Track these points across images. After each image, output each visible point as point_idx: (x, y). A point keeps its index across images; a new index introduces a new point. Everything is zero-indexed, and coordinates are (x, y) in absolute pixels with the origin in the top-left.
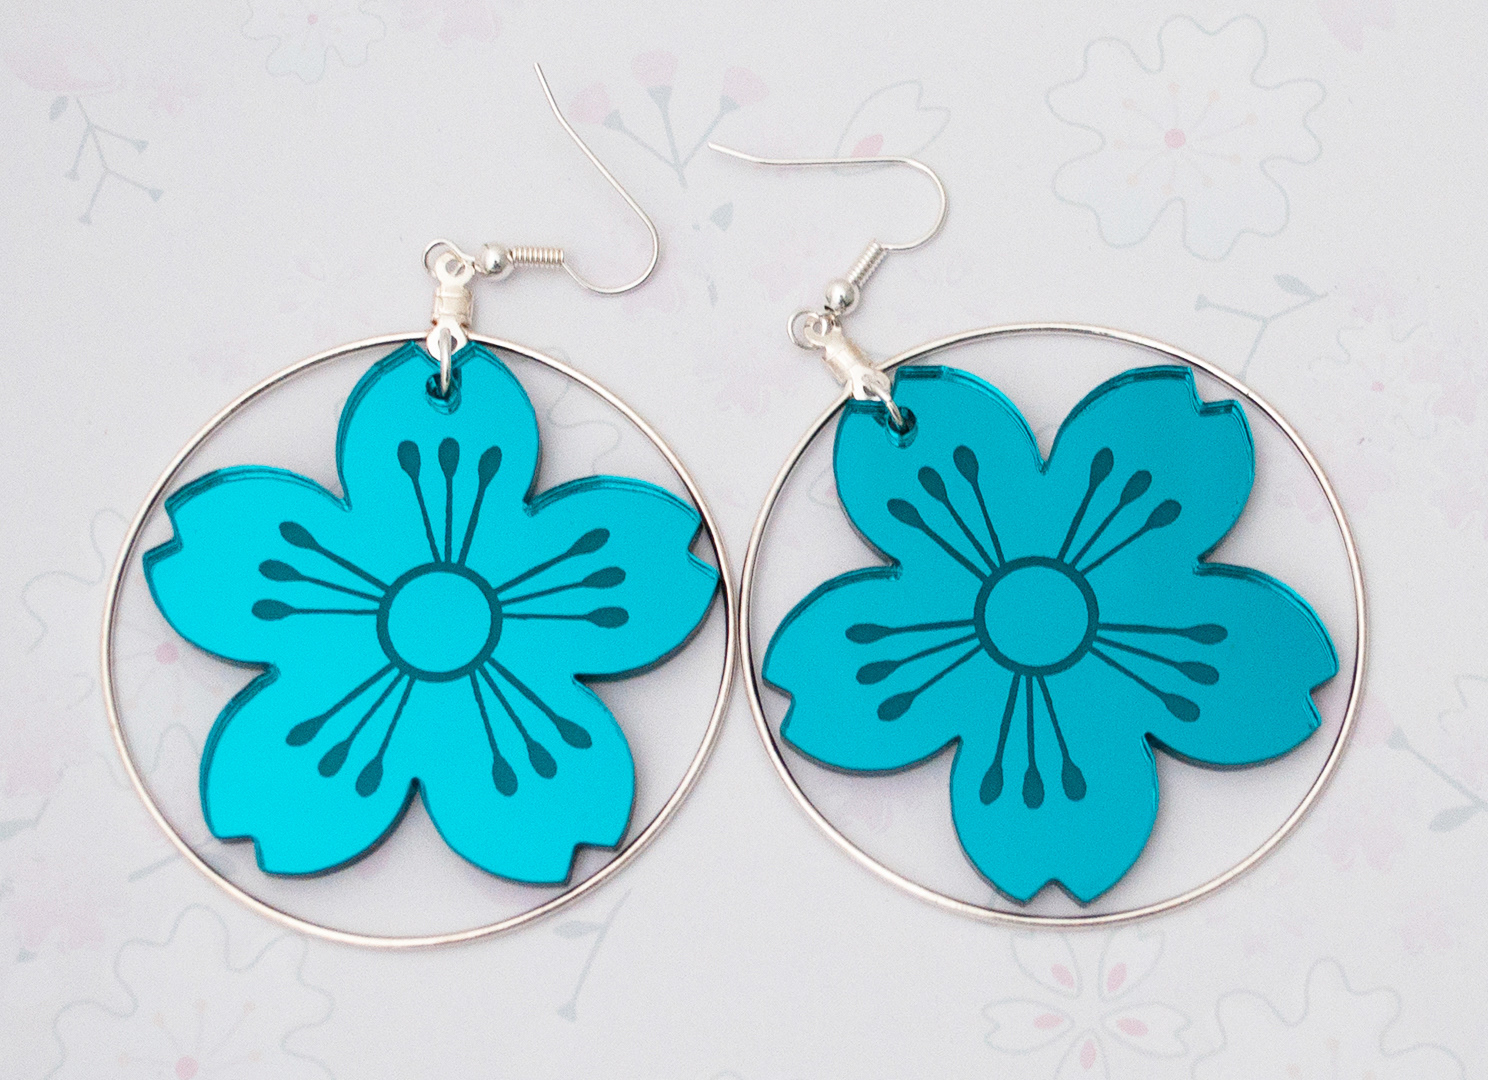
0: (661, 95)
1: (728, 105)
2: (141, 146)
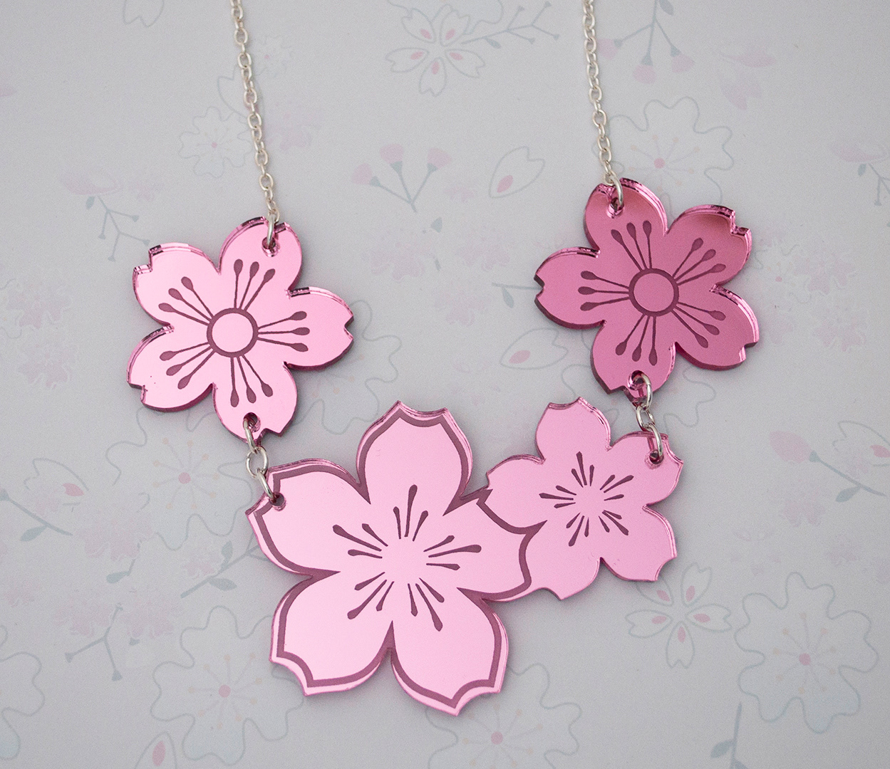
0: (397, 167)
1: (432, 168)
2: (135, 218)
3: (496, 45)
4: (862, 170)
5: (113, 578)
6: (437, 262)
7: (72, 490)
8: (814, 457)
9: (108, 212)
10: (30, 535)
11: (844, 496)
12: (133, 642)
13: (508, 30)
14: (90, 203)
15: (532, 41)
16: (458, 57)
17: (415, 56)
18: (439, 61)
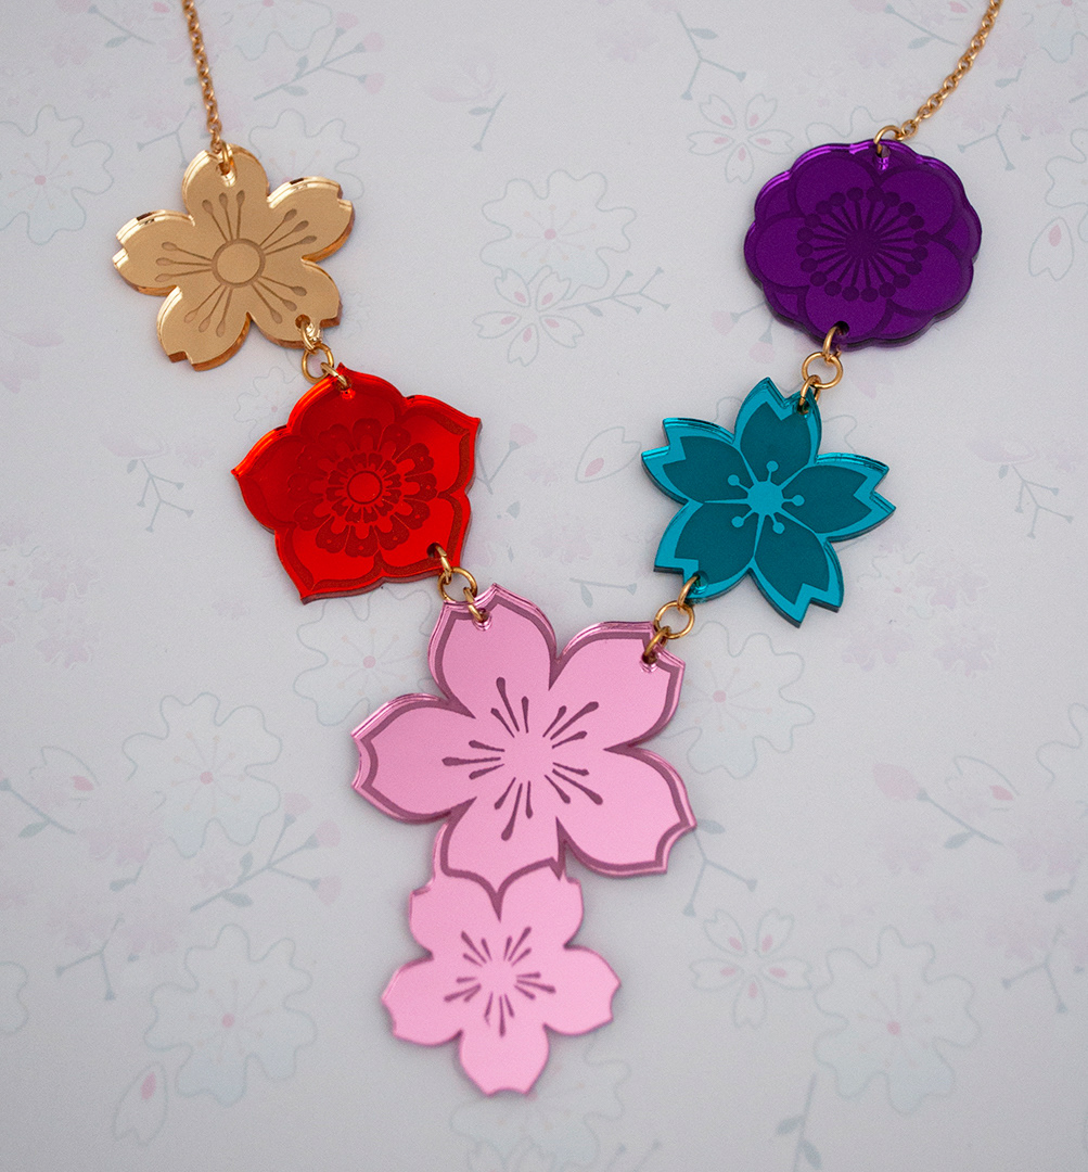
3: (597, 312)
4: (1003, 472)
5: (117, 886)
6: (510, 551)
7: (81, 784)
8: (923, 796)
9: (151, 477)
10: (29, 831)
11: (955, 842)
12: (132, 959)
13: (613, 297)
14: (131, 467)
15: (638, 310)
16: (553, 324)
17: (506, 321)
18: (532, 327)
